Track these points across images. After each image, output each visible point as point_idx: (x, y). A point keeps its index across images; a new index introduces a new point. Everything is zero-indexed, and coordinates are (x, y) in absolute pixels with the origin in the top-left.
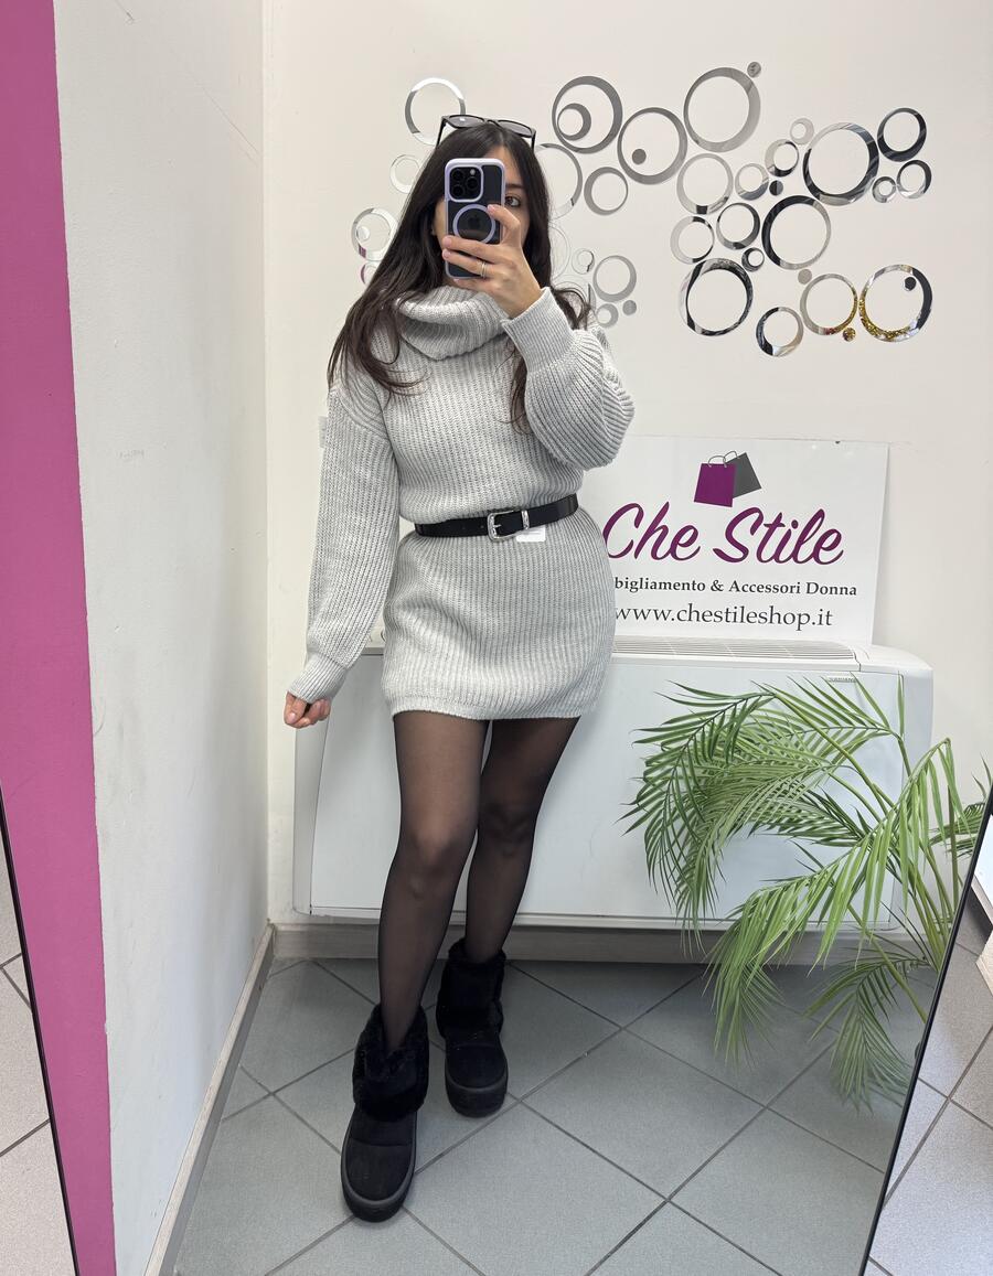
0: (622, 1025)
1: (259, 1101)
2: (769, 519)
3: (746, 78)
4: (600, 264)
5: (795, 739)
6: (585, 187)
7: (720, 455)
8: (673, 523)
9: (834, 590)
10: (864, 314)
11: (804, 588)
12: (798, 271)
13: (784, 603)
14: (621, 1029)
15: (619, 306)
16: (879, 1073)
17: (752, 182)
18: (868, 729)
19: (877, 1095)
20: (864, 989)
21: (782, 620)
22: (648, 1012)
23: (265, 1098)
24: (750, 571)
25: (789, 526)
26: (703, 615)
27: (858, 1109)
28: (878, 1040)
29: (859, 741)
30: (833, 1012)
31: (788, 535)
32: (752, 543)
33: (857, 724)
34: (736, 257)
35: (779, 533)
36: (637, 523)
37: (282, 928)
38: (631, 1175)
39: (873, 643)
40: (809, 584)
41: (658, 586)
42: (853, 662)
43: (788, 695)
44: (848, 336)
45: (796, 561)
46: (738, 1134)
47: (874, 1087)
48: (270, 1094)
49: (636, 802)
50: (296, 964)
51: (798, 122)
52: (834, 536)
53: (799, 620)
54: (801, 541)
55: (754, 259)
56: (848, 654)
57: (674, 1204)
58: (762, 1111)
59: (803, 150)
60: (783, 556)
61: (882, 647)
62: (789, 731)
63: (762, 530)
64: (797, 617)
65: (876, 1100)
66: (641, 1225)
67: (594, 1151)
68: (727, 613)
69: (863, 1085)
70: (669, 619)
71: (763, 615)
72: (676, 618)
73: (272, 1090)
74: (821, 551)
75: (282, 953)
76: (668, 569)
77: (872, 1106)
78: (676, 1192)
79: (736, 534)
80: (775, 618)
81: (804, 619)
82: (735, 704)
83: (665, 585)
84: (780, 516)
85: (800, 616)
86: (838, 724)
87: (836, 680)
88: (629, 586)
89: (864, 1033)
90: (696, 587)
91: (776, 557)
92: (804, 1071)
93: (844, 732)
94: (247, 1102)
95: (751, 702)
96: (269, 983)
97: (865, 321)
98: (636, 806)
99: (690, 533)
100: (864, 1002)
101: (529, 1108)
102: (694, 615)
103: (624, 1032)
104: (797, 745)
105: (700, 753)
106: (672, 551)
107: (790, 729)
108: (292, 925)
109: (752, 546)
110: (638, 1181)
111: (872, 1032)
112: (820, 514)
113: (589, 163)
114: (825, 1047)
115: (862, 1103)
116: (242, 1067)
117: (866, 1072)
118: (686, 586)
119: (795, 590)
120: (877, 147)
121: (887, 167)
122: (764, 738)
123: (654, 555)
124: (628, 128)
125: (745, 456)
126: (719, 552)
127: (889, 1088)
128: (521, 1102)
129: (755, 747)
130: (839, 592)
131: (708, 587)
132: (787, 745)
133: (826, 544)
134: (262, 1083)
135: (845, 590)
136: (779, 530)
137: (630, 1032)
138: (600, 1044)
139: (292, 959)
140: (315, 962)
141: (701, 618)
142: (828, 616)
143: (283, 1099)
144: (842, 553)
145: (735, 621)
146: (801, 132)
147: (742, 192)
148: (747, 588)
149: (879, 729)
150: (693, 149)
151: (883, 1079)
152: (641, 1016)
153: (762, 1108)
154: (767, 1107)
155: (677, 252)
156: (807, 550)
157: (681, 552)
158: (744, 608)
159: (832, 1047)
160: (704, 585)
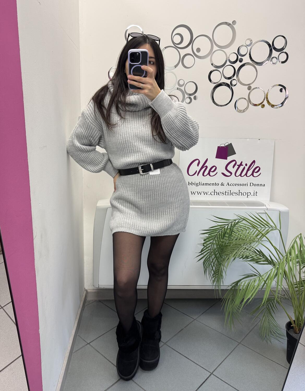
0: (195, 318)
1: (84, 346)
2: (238, 163)
3: (231, 25)
4: (186, 84)
5: (248, 231)
6: (182, 60)
7: (223, 144)
8: (209, 165)
9: (258, 185)
10: (267, 98)
11: (249, 184)
12: (248, 86)
13: (243, 189)
14: (194, 320)
15: (192, 97)
16: (273, 331)
17: (233, 58)
18: (270, 228)
19: (273, 338)
20: (268, 307)
21: (242, 194)
22: (202, 314)
23: (86, 345)
24: (233, 179)
25: (244, 165)
26: (218, 193)
27: (267, 343)
28: (273, 322)
29: (268, 232)
30: (259, 313)
31: (244, 168)
33: (267, 227)
34: (228, 82)
35: (241, 168)
36: (198, 165)
37: (89, 291)
38: (200, 366)
39: (270, 201)
40: (250, 183)
41: (204, 185)
42: (265, 207)
44: (263, 106)
45: (247, 176)
46: (231, 352)
48: (88, 344)
49: (201, 252)
51: (247, 39)
52: (258, 168)
54: (248, 170)
55: (234, 83)
56: (263, 205)
57: (213, 375)
58: (238, 345)
59: (249, 48)
60: (242, 175)
61: (273, 202)
62: (246, 229)
63: (236, 167)
66: (204, 382)
67: (188, 359)
68: (226, 192)
69: (268, 335)
70: (208, 194)
71: (237, 193)
72: (210, 194)
73: (88, 342)
74: (254, 173)
75: (90, 298)
76: (208, 179)
77: (271, 342)
78: (214, 371)
79: (228, 168)
80: (240, 194)
82: (232, 222)
83: (207, 184)
84: (242, 162)
85: (248, 193)
86: (261, 226)
87: (260, 213)
88: (196, 184)
89: (268, 319)
90: (216, 185)
91: (240, 175)
92: (251, 331)
93: (263, 229)
94: (81, 346)
95: (237, 221)
96: (86, 308)
97: (268, 102)
98: (201, 253)
99: (214, 168)
100: (268, 310)
101: (168, 346)
102: (216, 193)
103: (195, 320)
105: (221, 237)
106: (209, 174)
107: (246, 228)
108: (92, 290)
109: (233, 172)
110: (202, 368)
111: (271, 319)
112: (254, 162)
113: (183, 52)
114: (256, 324)
115: (268, 341)
116: (79, 336)
117: (269, 332)
118: (213, 184)
119: (246, 185)
120: (272, 47)
121: (275, 54)
122: (238, 231)
123: (203, 175)
124: (195, 41)
125: (231, 144)
126: (223, 174)
127: (276, 336)
128: (165, 344)
129: (236, 234)
130: (260, 185)
131: (220, 185)
132: (245, 233)
133: (256, 171)
134: (85, 340)
135: (261, 185)
136: (241, 166)
137: (197, 321)
138: (188, 325)
139: (92, 300)
140: (100, 301)
141: (218, 194)
142: (256, 193)
143: (92, 345)
144: (260, 173)
145: (228, 195)
146: (248, 42)
147: (230, 62)
148: (231, 185)
149: (273, 228)
150: (215, 48)
151: (274, 333)
152: (201, 315)
153: (238, 343)
154: (240, 343)
155: (210, 80)
156: (250, 172)
157: (212, 174)
158: (230, 191)
159: (259, 323)
160: (219, 184)
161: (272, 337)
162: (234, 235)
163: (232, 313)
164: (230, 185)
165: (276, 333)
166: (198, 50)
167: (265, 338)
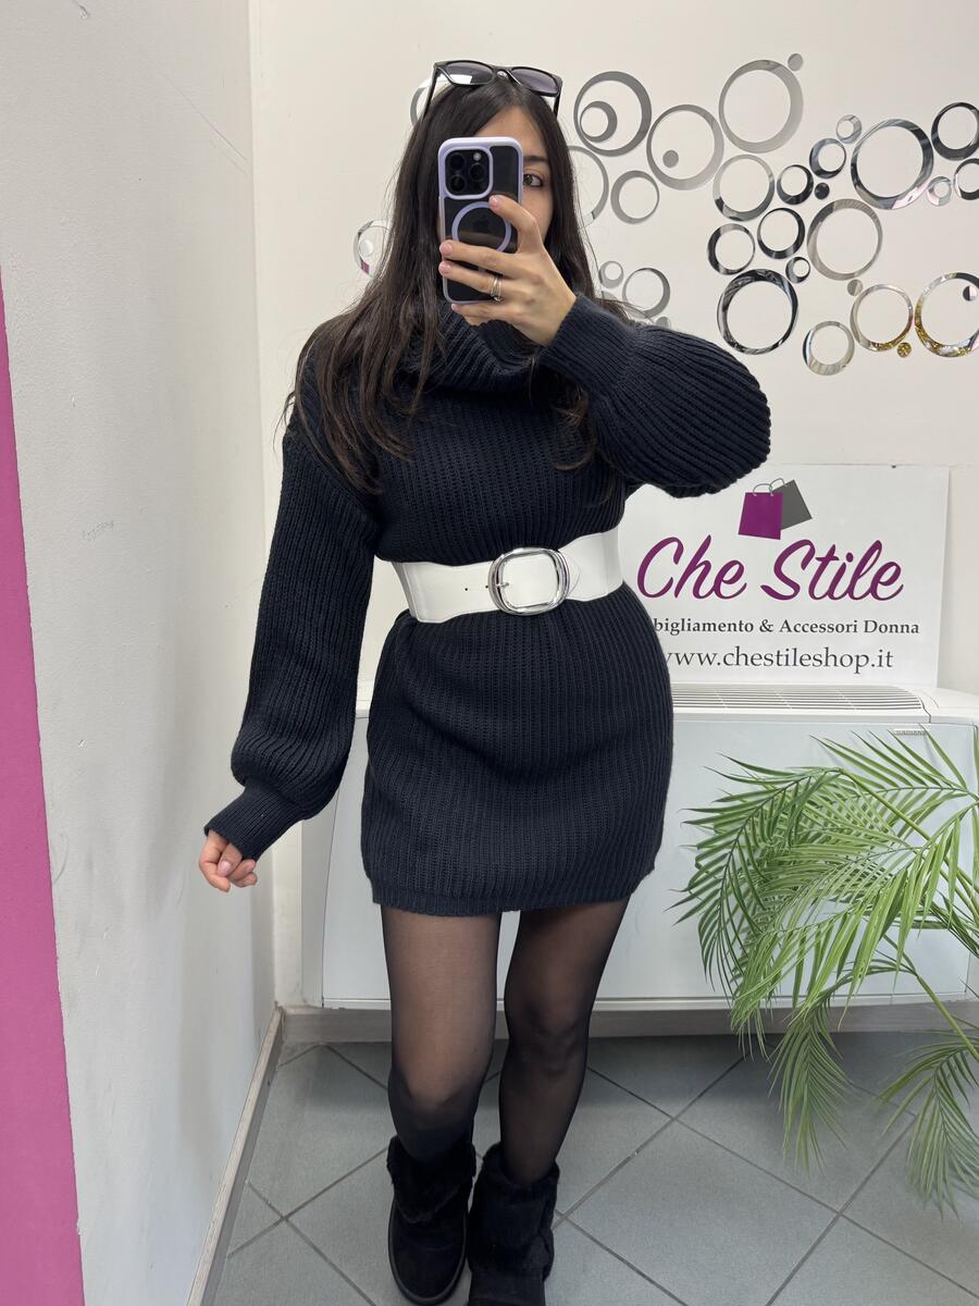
0: (674, 1115)
1: (271, 1227)
2: (821, 552)
3: (785, 70)
4: (629, 279)
5: (862, 801)
6: (613, 192)
7: (765, 482)
8: (716, 558)
9: (894, 628)
10: (920, 326)
11: (861, 627)
12: (848, 281)
13: (842, 645)
14: (673, 1119)
16: (959, 1162)
17: (795, 184)
18: (942, 789)
19: (961, 1193)
20: (942, 1072)
21: (838, 663)
22: (700, 1097)
23: (277, 1223)
24: (803, 608)
25: (843, 560)
26: (752, 659)
27: (940, 1208)
28: (961, 1130)
29: (932, 803)
30: (908, 1098)
31: (843, 569)
32: (803, 578)
33: (930, 784)
34: (779, 266)
35: (833, 567)
36: (677, 558)
37: (291, 1012)
39: (938, 686)
40: (866, 622)
41: (701, 628)
42: (920, 712)
43: (853, 752)
44: (905, 350)
45: (853, 597)
46: (810, 1253)
47: (957, 1182)
48: (283, 1219)
50: (308, 1051)
51: (844, 119)
52: (893, 569)
53: (858, 662)
54: (857, 575)
55: (799, 269)
56: (914, 703)
58: (835, 1221)
59: (850, 148)
60: (838, 592)
61: (947, 690)
62: (854, 793)
63: (814, 565)
64: (855, 659)
65: (961, 1201)
68: (778, 655)
69: (945, 1180)
70: (715, 663)
71: (817, 657)
72: (722, 663)
73: (284, 1214)
74: (879, 585)
76: (712, 610)
77: (957, 1207)
79: (785, 569)
80: (831, 660)
81: (862, 661)
83: (709, 627)
84: (833, 549)
85: (858, 657)
86: (909, 784)
87: (904, 733)
88: (670, 628)
89: (944, 1122)
90: (743, 628)
91: (830, 593)
92: (879, 1165)
93: (918, 792)
94: (257, 1230)
96: (279, 1074)
97: (923, 334)
98: (688, 894)
99: (735, 569)
100: (942, 1085)
101: (571, 1223)
102: (742, 659)
103: (675, 1123)
104: (864, 808)
106: (716, 589)
107: (857, 791)
108: (303, 1007)
109: (803, 581)
111: (952, 1120)
112: (877, 546)
113: (617, 167)
114: (899, 1134)
115: (945, 1203)
116: (250, 1185)
117: (947, 1170)
118: (732, 626)
119: (851, 629)
120: (931, 145)
121: (941, 165)
122: (828, 801)
123: (696, 593)
124: (658, 129)
125: (792, 484)
126: (768, 590)
127: (972, 1184)
128: (566, 1218)
129: (817, 811)
130: (899, 630)
131: (756, 628)
132: (853, 809)
133: (885, 578)
134: (273, 1204)
135: (905, 628)
136: (832, 563)
137: (682, 1123)
138: (651, 1139)
139: (304, 1044)
140: (330, 1048)
141: (749, 662)
142: (888, 657)
143: (298, 1225)
144: (902, 587)
145: (787, 664)
146: (847, 130)
147: (784, 197)
148: (798, 628)
149: (955, 790)
150: (730, 150)
151: (965, 1172)
152: (693, 1102)
153: (835, 1215)
154: (840, 1214)
155: (715, 264)
156: (864, 584)
157: (725, 589)
158: (795, 650)
159: (908, 1134)
160: (752, 626)
161: (960, 1189)
162: (812, 816)
163: (809, 1101)
164: (792, 629)
165: (972, 1172)
166: (671, 159)
167: (934, 1193)
